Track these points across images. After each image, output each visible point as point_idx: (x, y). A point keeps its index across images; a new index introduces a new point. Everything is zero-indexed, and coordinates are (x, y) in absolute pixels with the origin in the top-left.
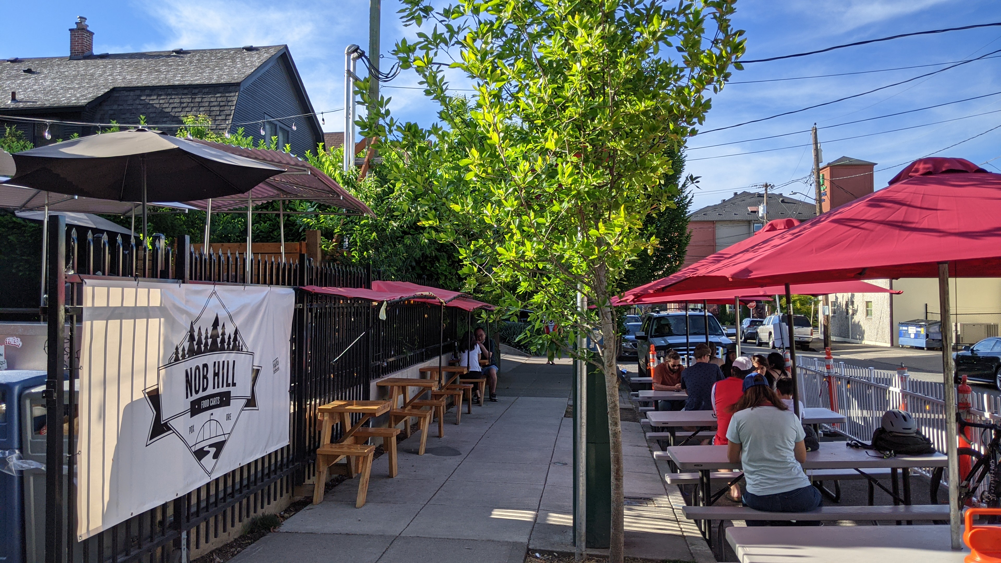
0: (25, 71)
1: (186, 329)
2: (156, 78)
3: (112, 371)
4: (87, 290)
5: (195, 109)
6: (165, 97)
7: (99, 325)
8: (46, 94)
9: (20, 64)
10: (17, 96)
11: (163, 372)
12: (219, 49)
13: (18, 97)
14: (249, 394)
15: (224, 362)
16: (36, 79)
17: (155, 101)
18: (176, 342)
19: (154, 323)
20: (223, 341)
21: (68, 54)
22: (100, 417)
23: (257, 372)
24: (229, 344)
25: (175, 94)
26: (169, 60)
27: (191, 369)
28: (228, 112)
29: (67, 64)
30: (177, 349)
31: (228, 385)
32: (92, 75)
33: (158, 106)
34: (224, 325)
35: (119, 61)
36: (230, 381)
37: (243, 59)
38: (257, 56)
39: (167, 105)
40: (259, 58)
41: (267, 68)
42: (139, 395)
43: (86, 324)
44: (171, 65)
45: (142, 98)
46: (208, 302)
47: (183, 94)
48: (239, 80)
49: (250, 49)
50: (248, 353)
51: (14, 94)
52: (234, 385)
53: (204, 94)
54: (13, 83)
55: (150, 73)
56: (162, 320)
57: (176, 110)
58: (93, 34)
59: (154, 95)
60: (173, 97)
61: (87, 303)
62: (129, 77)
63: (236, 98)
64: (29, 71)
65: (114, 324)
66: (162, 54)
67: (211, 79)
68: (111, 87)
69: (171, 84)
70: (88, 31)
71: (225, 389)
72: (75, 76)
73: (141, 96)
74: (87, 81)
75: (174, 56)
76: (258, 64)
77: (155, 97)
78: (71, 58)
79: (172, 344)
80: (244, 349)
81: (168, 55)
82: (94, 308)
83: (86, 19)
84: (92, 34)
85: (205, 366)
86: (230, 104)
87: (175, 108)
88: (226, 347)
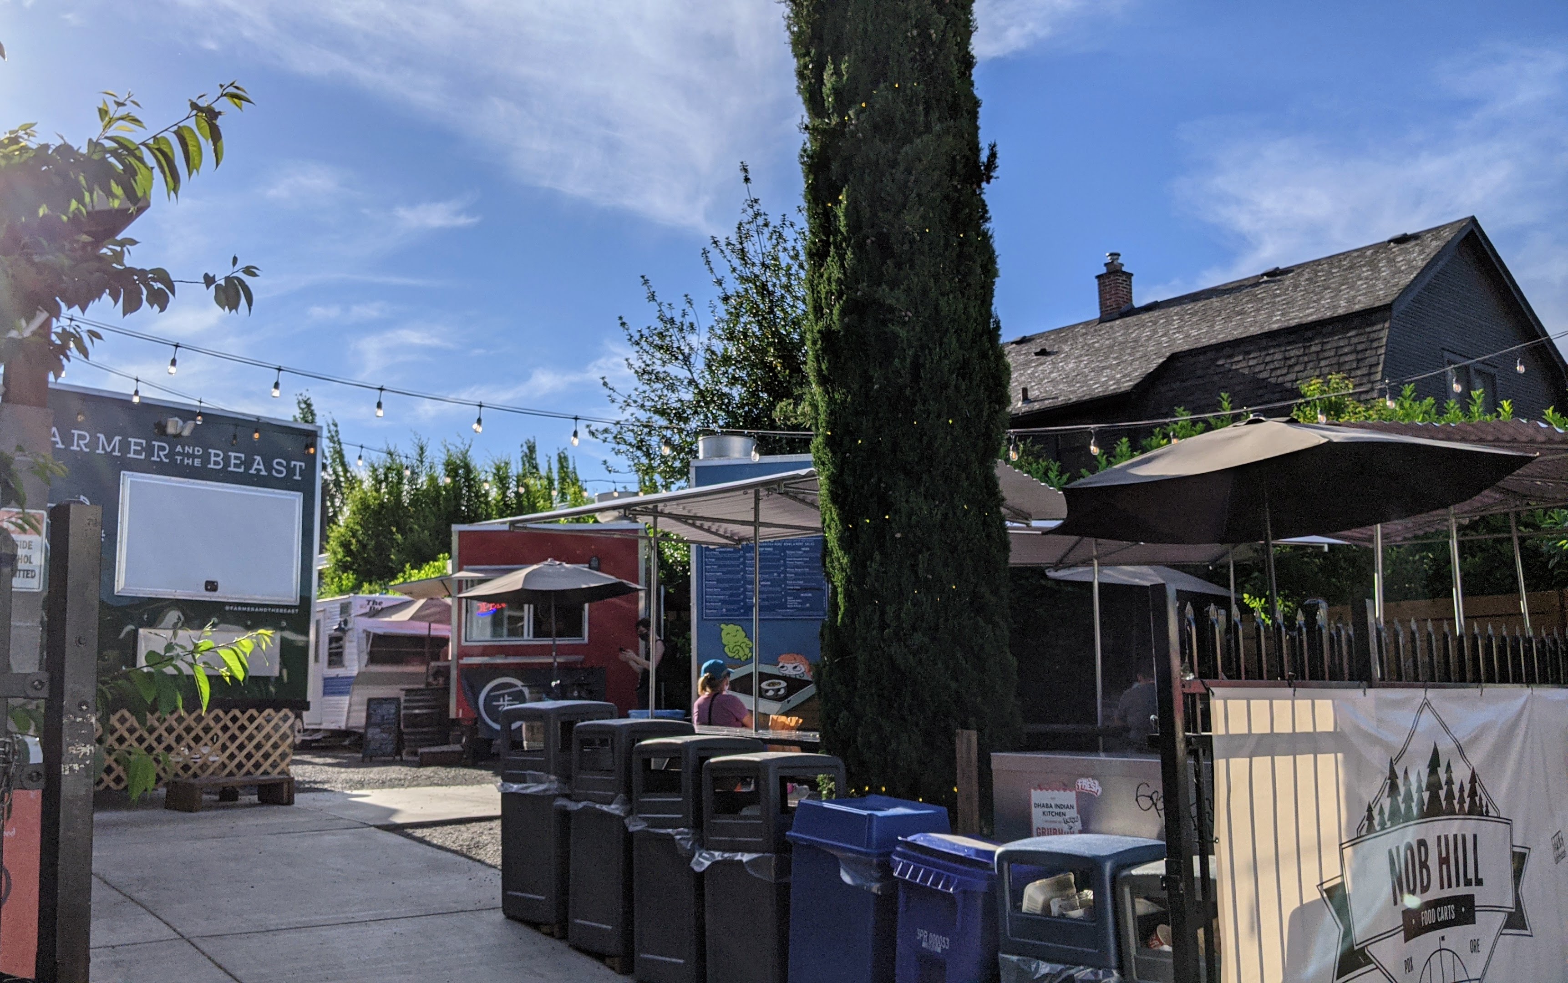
0: (1037, 354)
1: (1382, 772)
2: (1238, 326)
3: (1265, 848)
4: (1217, 706)
5: (1311, 365)
6: (1259, 354)
7: (1239, 764)
8: (1070, 384)
9: (1029, 344)
10: (1029, 393)
11: (1348, 852)
12: (1344, 254)
13: (1032, 394)
14: (1510, 903)
15: (1455, 836)
16: (1053, 363)
17: (1241, 364)
18: (1368, 798)
19: (1327, 761)
20: (1450, 795)
21: (1097, 315)
22: (1252, 928)
23: (1519, 860)
24: (1462, 801)
25: (1274, 347)
26: (1258, 290)
27: (1398, 848)
28: (1373, 360)
29: (1096, 331)
30: (1370, 809)
31: (1468, 883)
32: (1136, 341)
33: (1246, 371)
34: (1449, 766)
35: (1177, 309)
36: (1471, 875)
37: (1391, 261)
38: (1417, 249)
39: (1262, 367)
40: (1421, 252)
41: (1438, 268)
42: (1312, 894)
43: (1220, 765)
44: (1262, 299)
45: (1220, 362)
46: (1416, 722)
47: (1289, 343)
48: (1388, 300)
49: (1402, 240)
50: (1499, 819)
51: (1025, 391)
52: (1479, 882)
53: (1325, 336)
54: (1021, 375)
55: (1228, 319)
56: (1340, 755)
57: (1279, 372)
58: (1132, 275)
59: (1239, 354)
60: (1272, 351)
61: (1218, 728)
62: (1194, 333)
63: (1386, 332)
64: (1043, 353)
65: (1262, 763)
66: (1246, 283)
67: (1335, 307)
68: (1168, 354)
69: (1266, 329)
70: (1124, 273)
71: (1462, 890)
72: (1111, 347)
73: (1217, 359)
74: (1129, 351)
75: (1265, 282)
76: (1421, 264)
77: (1241, 358)
78: (1102, 320)
79: (1360, 800)
80: (1492, 812)
81: (1255, 283)
82: (1229, 737)
83: (1119, 255)
84: (1129, 275)
85: (1422, 843)
86: (1375, 344)
87: (1276, 369)
88: (1457, 807)
